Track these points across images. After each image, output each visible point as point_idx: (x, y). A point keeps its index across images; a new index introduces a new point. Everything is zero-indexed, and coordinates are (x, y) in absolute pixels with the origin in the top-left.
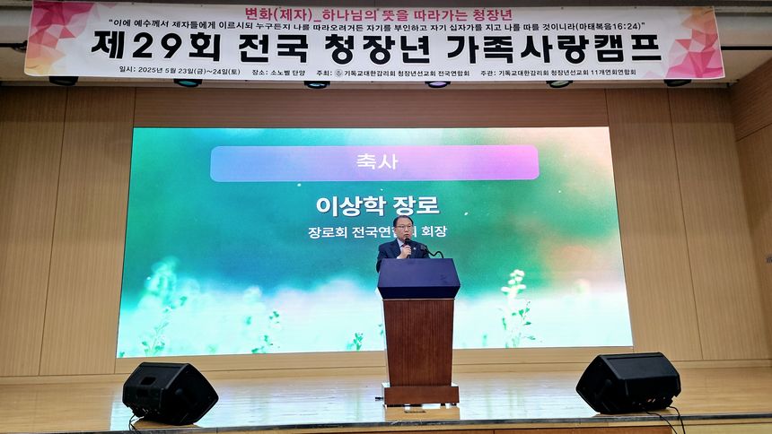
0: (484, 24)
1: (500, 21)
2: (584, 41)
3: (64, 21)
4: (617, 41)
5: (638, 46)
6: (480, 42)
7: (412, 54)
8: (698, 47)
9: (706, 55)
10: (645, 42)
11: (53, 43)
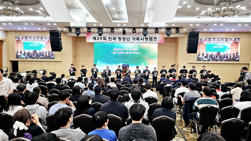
0: (136, 36)
1: (138, 36)
2: (148, 38)
3: (89, 36)
4: (152, 38)
5: (154, 39)
6: (136, 38)
7: (128, 40)
8: (161, 39)
9: (162, 40)
10: (155, 38)
11: (88, 38)
